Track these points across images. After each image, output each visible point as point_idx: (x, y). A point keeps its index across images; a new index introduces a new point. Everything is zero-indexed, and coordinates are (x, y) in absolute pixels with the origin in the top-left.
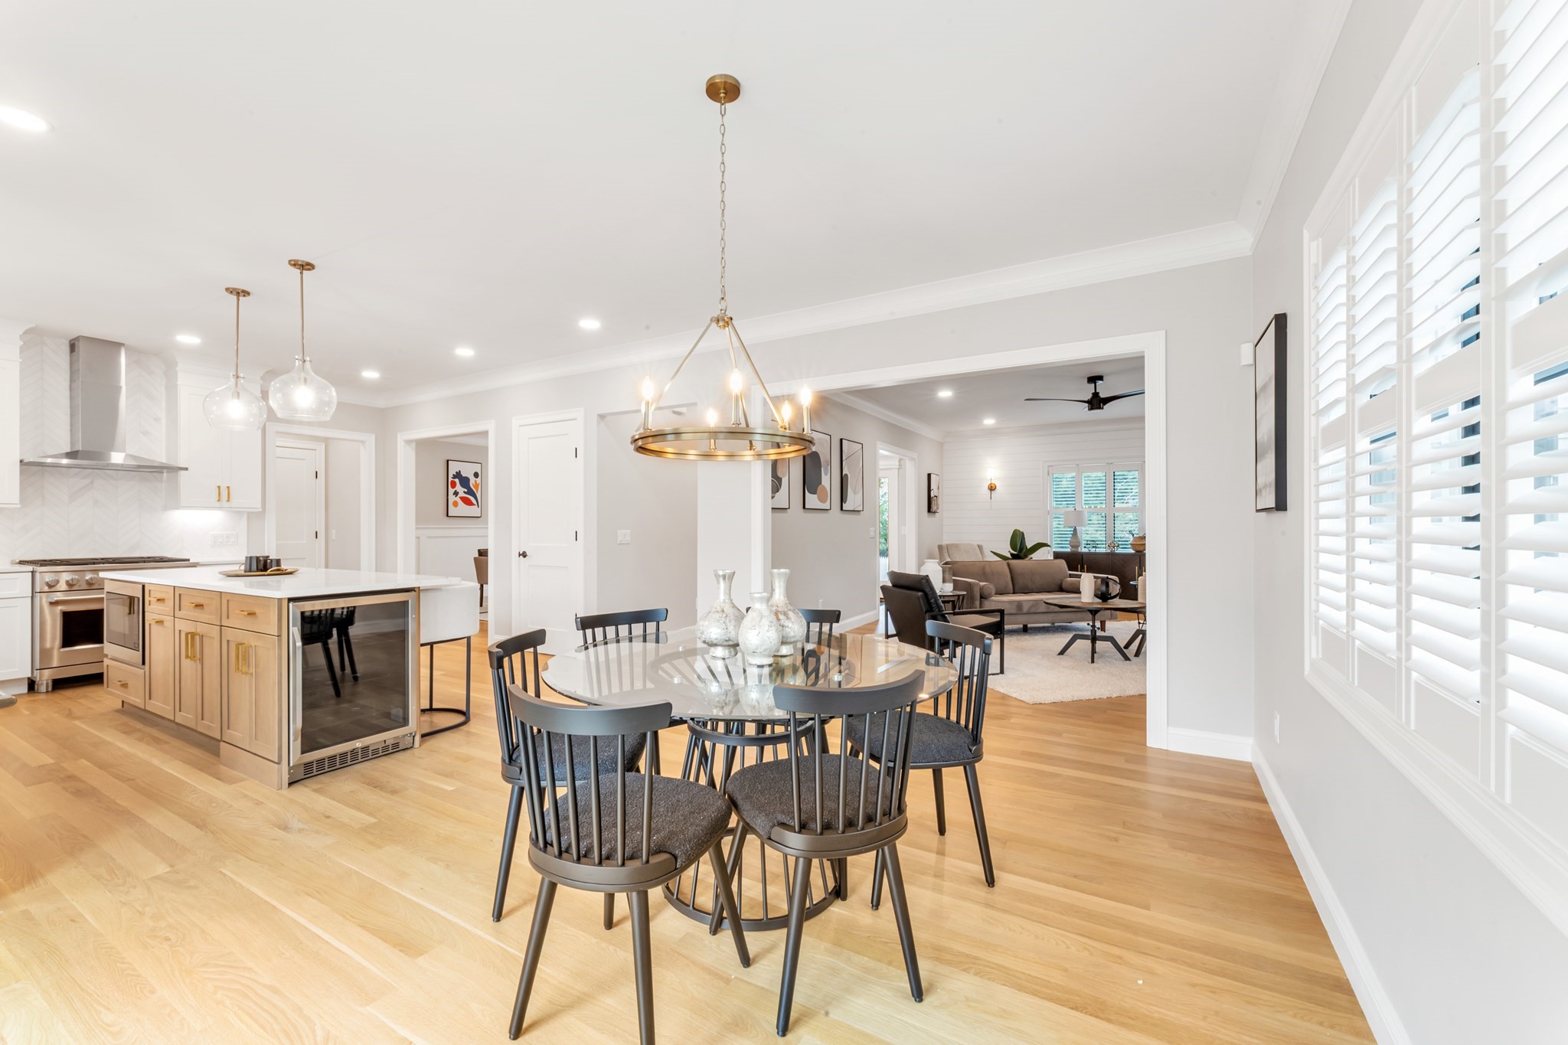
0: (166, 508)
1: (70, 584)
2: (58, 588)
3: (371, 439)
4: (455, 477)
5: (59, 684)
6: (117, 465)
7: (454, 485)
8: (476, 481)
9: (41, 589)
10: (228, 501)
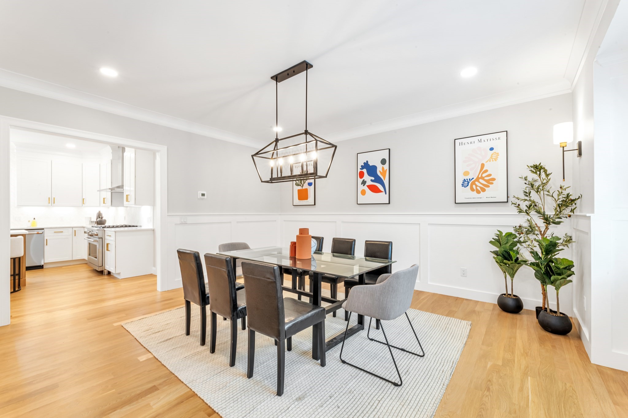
4: (363, 167)
7: (361, 175)
8: (383, 168)
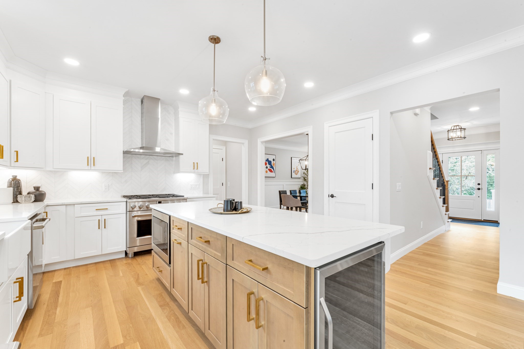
0: (175, 173)
1: (140, 208)
2: (135, 209)
3: (246, 142)
4: (266, 161)
5: (137, 254)
6: (158, 152)
7: (266, 164)
8: (273, 162)
9: (129, 210)
10: (197, 169)
